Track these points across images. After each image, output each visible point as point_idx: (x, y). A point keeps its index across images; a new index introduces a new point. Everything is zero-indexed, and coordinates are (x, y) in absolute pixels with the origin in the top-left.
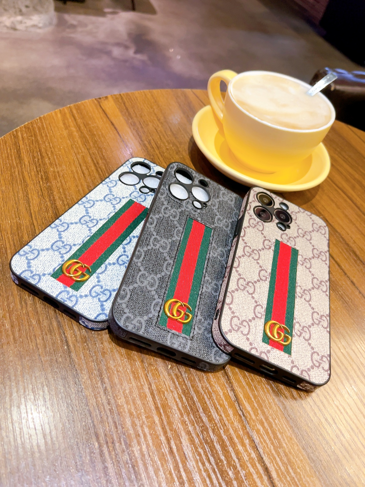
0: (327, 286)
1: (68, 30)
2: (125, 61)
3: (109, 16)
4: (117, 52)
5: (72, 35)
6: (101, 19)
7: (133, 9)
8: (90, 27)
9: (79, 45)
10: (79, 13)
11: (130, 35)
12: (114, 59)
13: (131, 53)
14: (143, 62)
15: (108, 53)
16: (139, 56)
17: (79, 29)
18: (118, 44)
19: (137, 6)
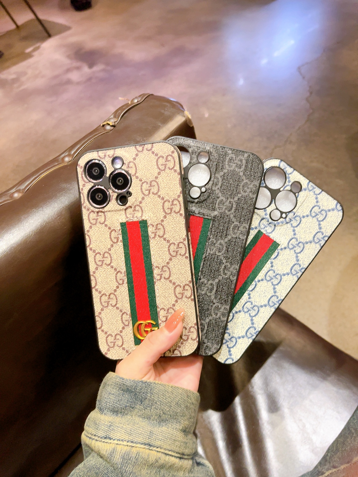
0: (185, 247)
1: (15, 85)
2: (90, 79)
3: (36, 53)
4: (74, 76)
5: (22, 88)
6: (30, 61)
7: (49, 36)
8: (30, 72)
9: (37, 92)
10: (8, 67)
11: (68, 57)
12: (78, 83)
13: (86, 69)
14: (103, 70)
15: (69, 82)
16: (96, 68)
17: (23, 79)
18: (68, 70)
19: (51, 32)
